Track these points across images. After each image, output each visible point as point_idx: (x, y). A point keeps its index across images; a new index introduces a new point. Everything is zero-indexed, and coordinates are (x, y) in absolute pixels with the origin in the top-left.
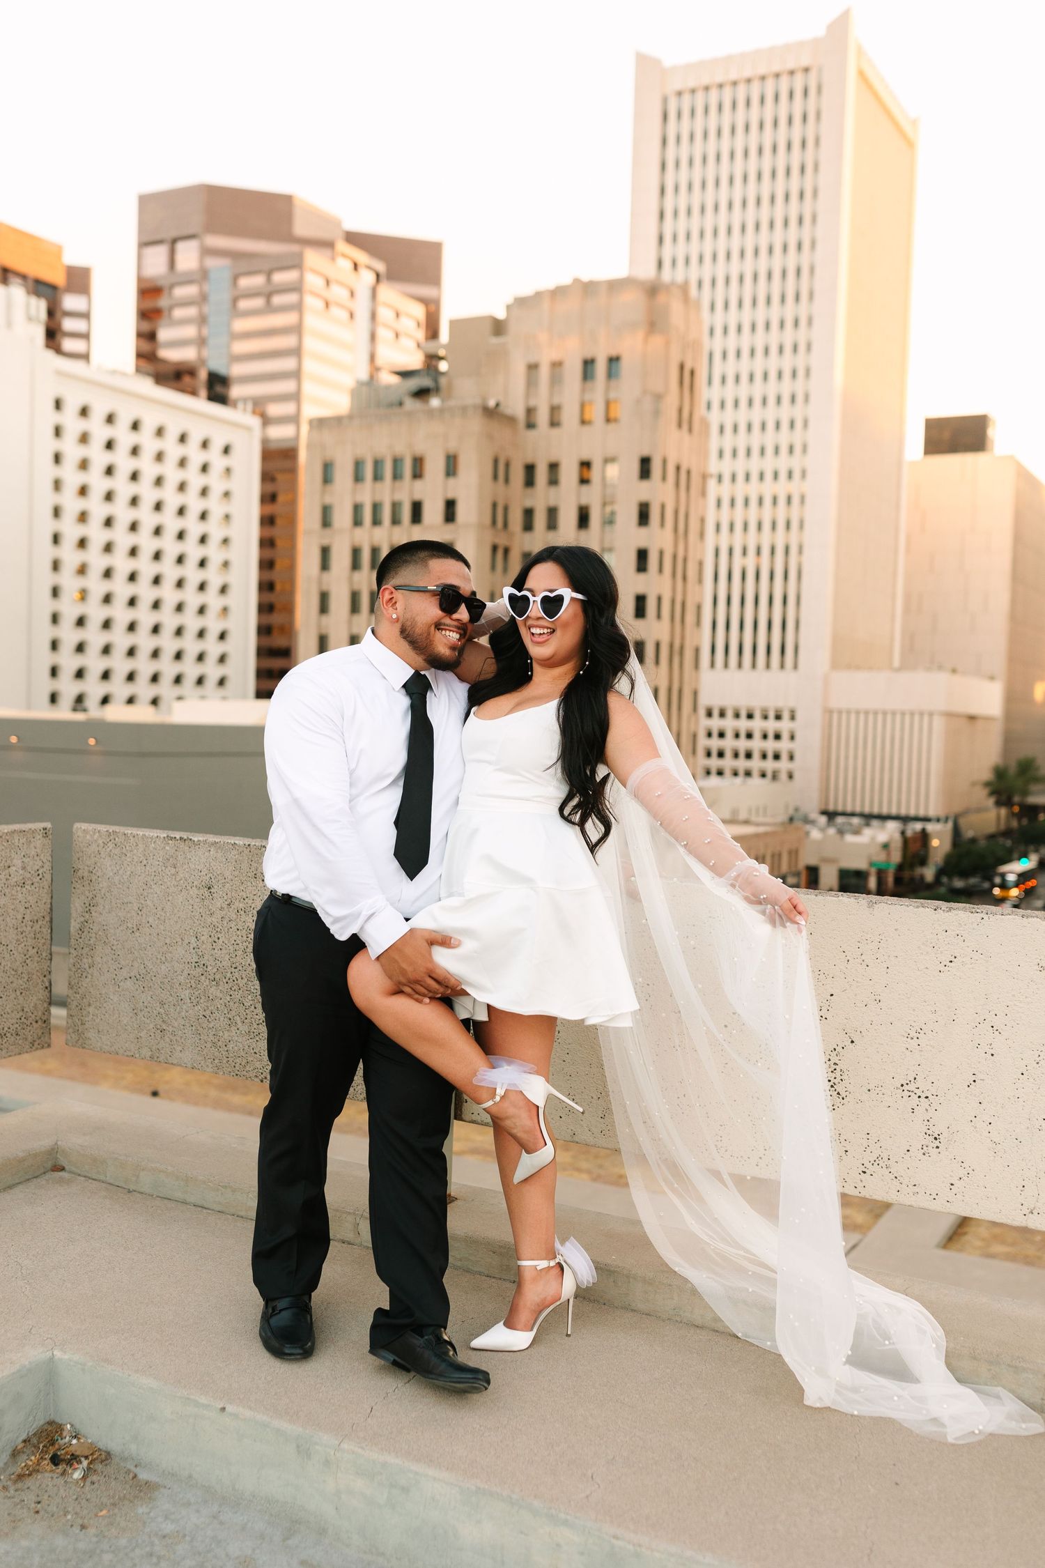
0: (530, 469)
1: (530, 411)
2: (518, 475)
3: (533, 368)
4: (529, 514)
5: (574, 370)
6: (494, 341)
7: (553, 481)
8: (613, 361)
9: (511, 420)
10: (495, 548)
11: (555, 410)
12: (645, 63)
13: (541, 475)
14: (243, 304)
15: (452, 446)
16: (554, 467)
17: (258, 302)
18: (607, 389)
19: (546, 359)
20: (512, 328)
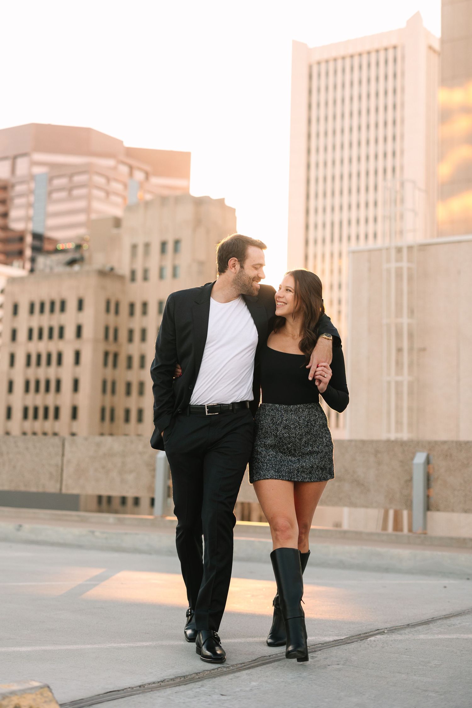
0: (132, 306)
1: (133, 273)
2: (124, 309)
3: (134, 247)
4: (131, 332)
5: (156, 248)
6: (115, 231)
7: (145, 312)
8: (177, 243)
9: (121, 278)
10: (106, 354)
11: (146, 272)
12: (298, 47)
13: (138, 309)
14: (55, 196)
15: (81, 294)
16: (145, 305)
17: (63, 194)
18: (174, 259)
19: (141, 241)
20: (125, 224)
